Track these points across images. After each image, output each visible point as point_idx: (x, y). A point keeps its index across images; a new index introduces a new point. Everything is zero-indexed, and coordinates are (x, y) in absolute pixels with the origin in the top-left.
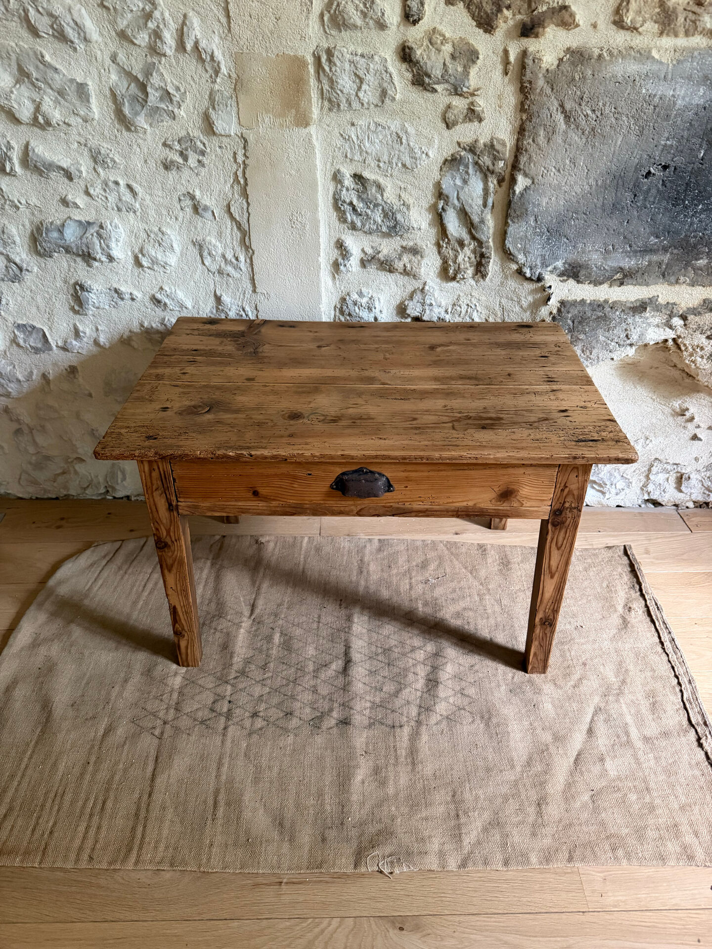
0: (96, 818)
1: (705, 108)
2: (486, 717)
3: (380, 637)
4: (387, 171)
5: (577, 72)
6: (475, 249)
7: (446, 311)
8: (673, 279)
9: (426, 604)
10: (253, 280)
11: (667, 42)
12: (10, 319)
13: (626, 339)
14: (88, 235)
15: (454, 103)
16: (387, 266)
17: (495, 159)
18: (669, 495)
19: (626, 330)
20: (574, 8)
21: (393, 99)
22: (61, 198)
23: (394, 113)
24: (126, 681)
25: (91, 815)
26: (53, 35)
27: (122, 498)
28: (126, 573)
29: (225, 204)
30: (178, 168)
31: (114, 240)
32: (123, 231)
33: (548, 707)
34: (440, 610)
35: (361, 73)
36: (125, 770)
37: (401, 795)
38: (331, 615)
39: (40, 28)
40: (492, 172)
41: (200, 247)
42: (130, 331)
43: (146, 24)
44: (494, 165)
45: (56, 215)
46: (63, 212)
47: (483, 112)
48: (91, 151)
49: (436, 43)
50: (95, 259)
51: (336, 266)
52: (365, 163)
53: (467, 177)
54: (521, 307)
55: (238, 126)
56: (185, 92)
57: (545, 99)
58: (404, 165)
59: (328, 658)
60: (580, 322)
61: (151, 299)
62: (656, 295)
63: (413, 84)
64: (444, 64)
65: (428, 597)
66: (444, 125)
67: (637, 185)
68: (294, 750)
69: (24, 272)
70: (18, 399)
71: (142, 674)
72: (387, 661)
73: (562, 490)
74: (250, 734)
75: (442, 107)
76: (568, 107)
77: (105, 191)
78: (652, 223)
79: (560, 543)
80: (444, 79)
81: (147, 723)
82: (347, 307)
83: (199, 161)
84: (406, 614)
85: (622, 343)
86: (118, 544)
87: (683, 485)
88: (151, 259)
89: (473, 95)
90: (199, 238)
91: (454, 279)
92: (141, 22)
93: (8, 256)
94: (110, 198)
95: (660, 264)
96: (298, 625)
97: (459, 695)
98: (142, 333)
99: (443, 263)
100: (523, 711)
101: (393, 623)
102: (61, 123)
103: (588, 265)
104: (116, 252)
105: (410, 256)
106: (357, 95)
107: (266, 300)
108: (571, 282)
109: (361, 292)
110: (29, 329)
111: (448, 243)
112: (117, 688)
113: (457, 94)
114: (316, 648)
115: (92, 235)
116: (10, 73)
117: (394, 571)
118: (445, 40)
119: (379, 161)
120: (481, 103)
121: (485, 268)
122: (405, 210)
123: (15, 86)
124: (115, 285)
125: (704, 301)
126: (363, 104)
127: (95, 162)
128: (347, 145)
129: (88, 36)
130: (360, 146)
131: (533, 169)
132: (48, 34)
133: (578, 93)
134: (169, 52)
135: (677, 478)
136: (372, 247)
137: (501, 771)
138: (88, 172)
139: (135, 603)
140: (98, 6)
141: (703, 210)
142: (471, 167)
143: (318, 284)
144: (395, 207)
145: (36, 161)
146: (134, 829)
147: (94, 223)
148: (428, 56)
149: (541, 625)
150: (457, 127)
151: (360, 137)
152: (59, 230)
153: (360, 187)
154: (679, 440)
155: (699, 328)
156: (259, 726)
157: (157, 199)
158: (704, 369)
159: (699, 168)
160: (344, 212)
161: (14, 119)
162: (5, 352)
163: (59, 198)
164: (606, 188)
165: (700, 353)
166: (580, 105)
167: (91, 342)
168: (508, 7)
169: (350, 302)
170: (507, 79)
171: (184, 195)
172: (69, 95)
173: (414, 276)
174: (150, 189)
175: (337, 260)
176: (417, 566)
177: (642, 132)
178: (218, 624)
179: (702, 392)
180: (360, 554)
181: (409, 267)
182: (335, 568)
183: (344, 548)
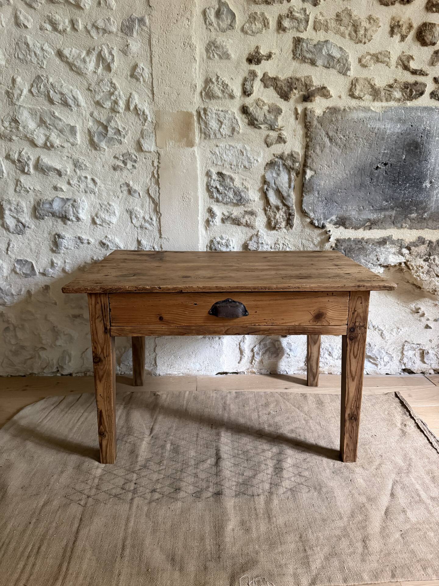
0: (32, 559)
1: (402, 134)
2: (318, 488)
3: (240, 444)
4: (236, 170)
5: (333, 117)
6: (285, 211)
7: (271, 248)
8: (399, 225)
9: (270, 425)
10: (160, 231)
11: (377, 104)
12: (13, 256)
13: (377, 261)
14: (66, 206)
15: (270, 134)
16: (236, 222)
17: (294, 162)
18: (417, 366)
19: (376, 255)
20: (329, 88)
21: (238, 133)
22: (54, 186)
23: (238, 140)
24: (62, 472)
25: (28, 557)
26: (61, 104)
27: (67, 375)
28: (66, 413)
29: (146, 189)
30: (121, 169)
31: (81, 208)
32: (87, 204)
33: (360, 481)
34: (279, 429)
35: (221, 119)
36: (56, 528)
37: (262, 537)
38: (206, 433)
39: (55, 100)
40: (293, 169)
41: (130, 213)
42: (85, 263)
43: (110, 98)
44: (293, 165)
45: (50, 195)
46: (54, 194)
47: (286, 138)
48: (74, 160)
49: (260, 105)
50: (69, 220)
51: (208, 222)
52: (223, 166)
53: (279, 172)
54: (314, 244)
55: (155, 147)
56: (128, 130)
57: (318, 130)
58: (245, 167)
59: (204, 457)
60: (349, 251)
61: (100, 243)
62: (391, 235)
63: (249, 125)
64: (265, 115)
65: (271, 422)
66: (266, 145)
67: (372, 174)
68: (182, 512)
69: (26, 228)
70: (10, 307)
71: (73, 468)
72: (245, 458)
73: (353, 313)
74: (150, 503)
75: (264, 136)
76: (331, 134)
77: (79, 182)
78: (383, 194)
79: (356, 353)
80: (265, 122)
81: (75, 497)
82: (214, 245)
83: (133, 166)
84: (257, 431)
85: (375, 263)
86: (63, 397)
87: (425, 358)
88: (102, 220)
89: (280, 130)
90: (130, 208)
91: (274, 228)
92: (108, 97)
93: (18, 219)
94: (81, 186)
95: (390, 217)
96: (183, 439)
97: (298, 476)
98: (92, 264)
99: (268, 220)
100: (343, 484)
101: (249, 436)
102: (59, 146)
103: (350, 218)
104: (82, 215)
105: (250, 216)
106: (219, 130)
107: (167, 242)
108: (342, 228)
109: (222, 237)
110: (24, 262)
111: (270, 208)
112: (55, 477)
113: (272, 129)
114: (196, 452)
115: (69, 206)
116: (35, 122)
117: (247, 409)
118: (264, 104)
119: (231, 165)
120: (285, 133)
121: (292, 221)
122: (246, 190)
123: (37, 128)
124: (79, 235)
125: (419, 238)
126: (222, 135)
127: (75, 166)
128: (214, 157)
129: (79, 103)
130: (221, 157)
131: (315, 166)
132: (58, 103)
133: (335, 127)
134: (121, 111)
135: (421, 353)
136: (228, 212)
137: (333, 521)
138: (70, 172)
139: (71, 430)
140: (86, 90)
141: (409, 187)
142: (281, 166)
143: (197, 232)
144: (240, 189)
145: (43, 166)
146: (60, 566)
147: (70, 199)
148: (256, 111)
149: (349, 420)
150: (273, 146)
151: (221, 152)
152: (50, 203)
153: (221, 179)
154: (418, 329)
155: (419, 254)
156: (156, 498)
157: (108, 186)
158: (426, 280)
159: (404, 164)
160: (212, 192)
161: (33, 144)
162: (7, 277)
163: (52, 186)
164: (355, 176)
165: (422, 270)
166: (337, 133)
167: (60, 270)
168: (296, 88)
169: (215, 243)
170: (297, 122)
171: (123, 184)
172: (65, 132)
173: (252, 227)
174: (104, 181)
175: (208, 219)
176: (262, 405)
177: (371, 146)
178: (128, 439)
179: (426, 297)
180: (224, 400)
181: (249, 222)
182: (208, 407)
183: (213, 397)
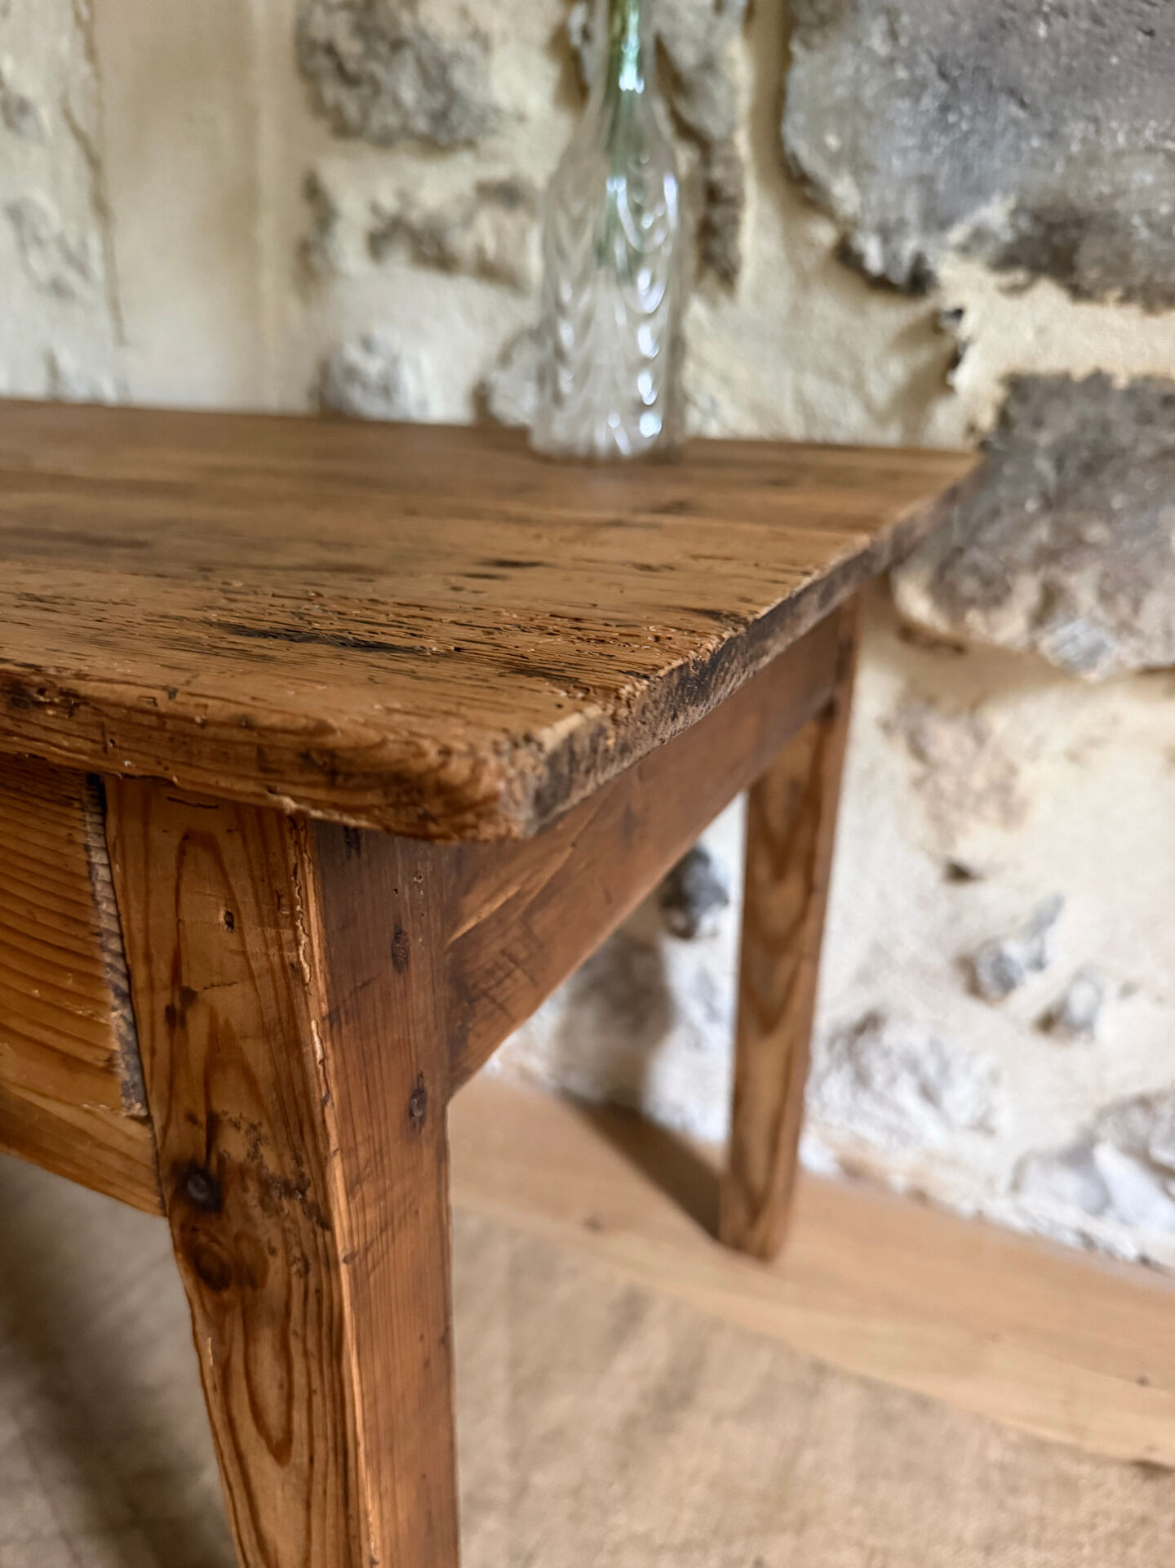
6: (692, 175)
16: (433, 251)
29: (60, 92)
41: (19, 220)
60: (1087, 470)
73: (175, 1019)
82: (333, 385)
90: (16, 196)
103: (1114, 214)
105: (499, 214)
108: (1048, 296)
121: (725, 244)
122: (477, 51)
136: (398, 193)
144: (449, 46)
160: (319, 79)
169: (338, 374)
173: (510, 280)
175: (307, 236)
181: (493, 251)
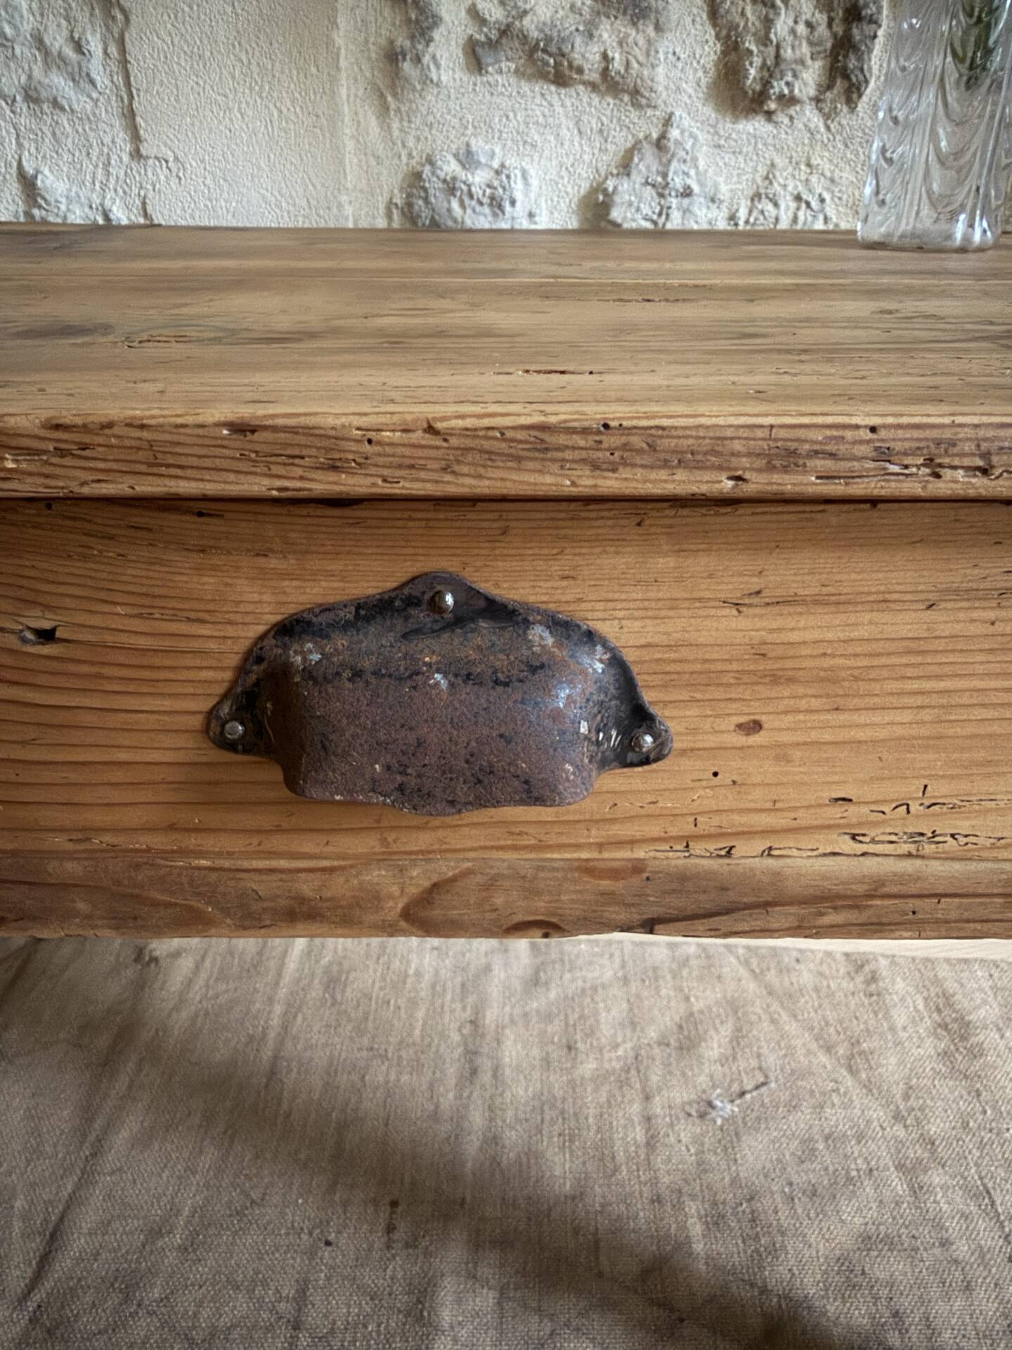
9: (716, 1218)
10: (130, 116)
16: (548, 62)
34: (774, 1250)
38: (349, 1285)
51: (393, 57)
65: (720, 1178)
82: (426, 200)
91: (756, 103)
99: (725, 53)
105: (623, 25)
107: (174, 182)
109: (469, 153)
117: (588, 1067)
121: (860, 59)
169: (434, 186)
173: (635, 93)
175: (392, 42)
176: (663, 1043)
180: (471, 1000)
181: (617, 65)
182: (385, 1057)
183: (418, 974)
